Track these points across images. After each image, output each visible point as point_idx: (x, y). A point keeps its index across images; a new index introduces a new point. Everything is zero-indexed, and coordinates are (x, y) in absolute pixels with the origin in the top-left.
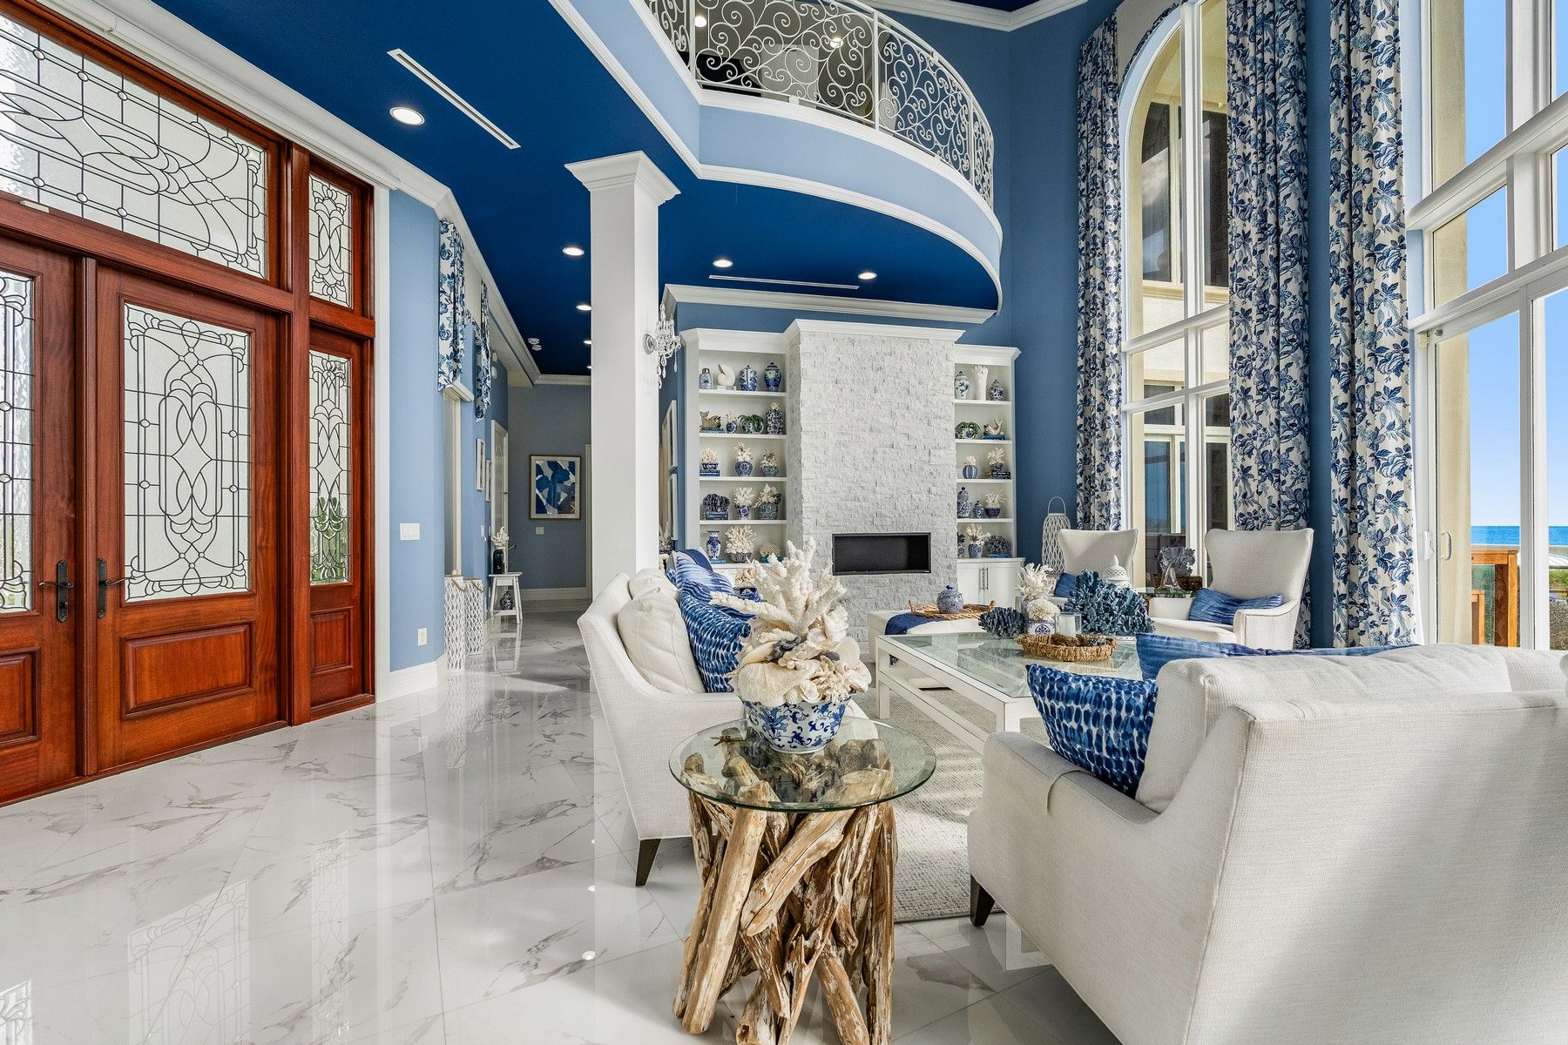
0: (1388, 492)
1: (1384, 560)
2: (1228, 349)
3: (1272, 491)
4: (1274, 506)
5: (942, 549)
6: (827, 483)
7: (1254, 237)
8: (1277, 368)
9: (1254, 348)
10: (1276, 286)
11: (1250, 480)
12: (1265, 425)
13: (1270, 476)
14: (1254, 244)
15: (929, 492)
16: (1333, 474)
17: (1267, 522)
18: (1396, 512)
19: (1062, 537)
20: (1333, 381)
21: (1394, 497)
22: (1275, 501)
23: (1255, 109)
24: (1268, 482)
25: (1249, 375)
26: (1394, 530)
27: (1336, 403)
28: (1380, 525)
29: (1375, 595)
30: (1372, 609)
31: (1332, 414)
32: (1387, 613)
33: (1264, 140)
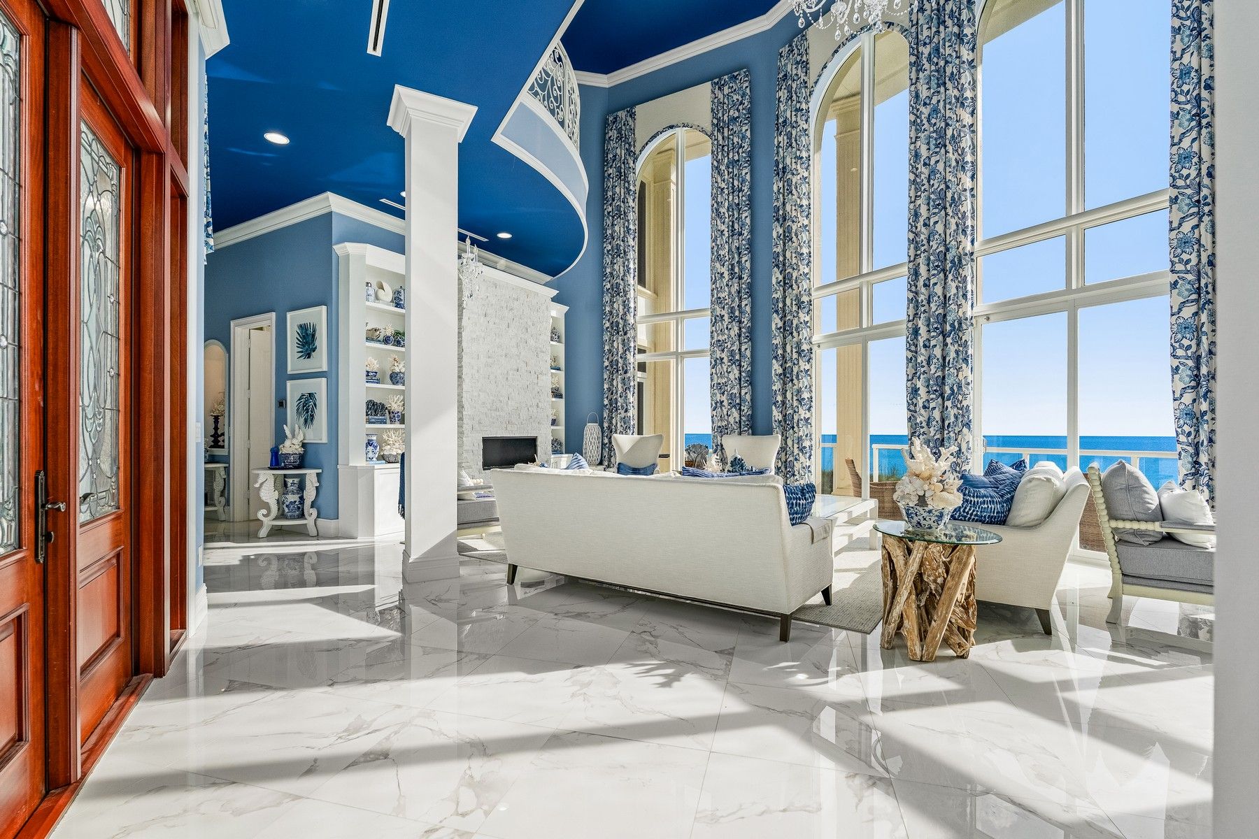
0: (804, 418)
1: (802, 449)
2: (710, 334)
3: (735, 414)
4: (737, 423)
5: (544, 447)
6: (479, 395)
7: (726, 275)
8: (740, 350)
9: (726, 337)
10: (739, 306)
11: (723, 408)
12: (732, 378)
13: (735, 406)
14: (727, 280)
15: (538, 406)
16: (774, 407)
17: (733, 431)
18: (807, 427)
19: (615, 439)
20: (774, 361)
21: (807, 420)
22: (737, 420)
23: (728, 208)
24: (734, 410)
25: (723, 351)
26: (807, 436)
27: (775, 372)
28: (801, 433)
29: (797, 466)
30: (796, 473)
31: (774, 378)
32: (803, 474)
33: (733, 226)
